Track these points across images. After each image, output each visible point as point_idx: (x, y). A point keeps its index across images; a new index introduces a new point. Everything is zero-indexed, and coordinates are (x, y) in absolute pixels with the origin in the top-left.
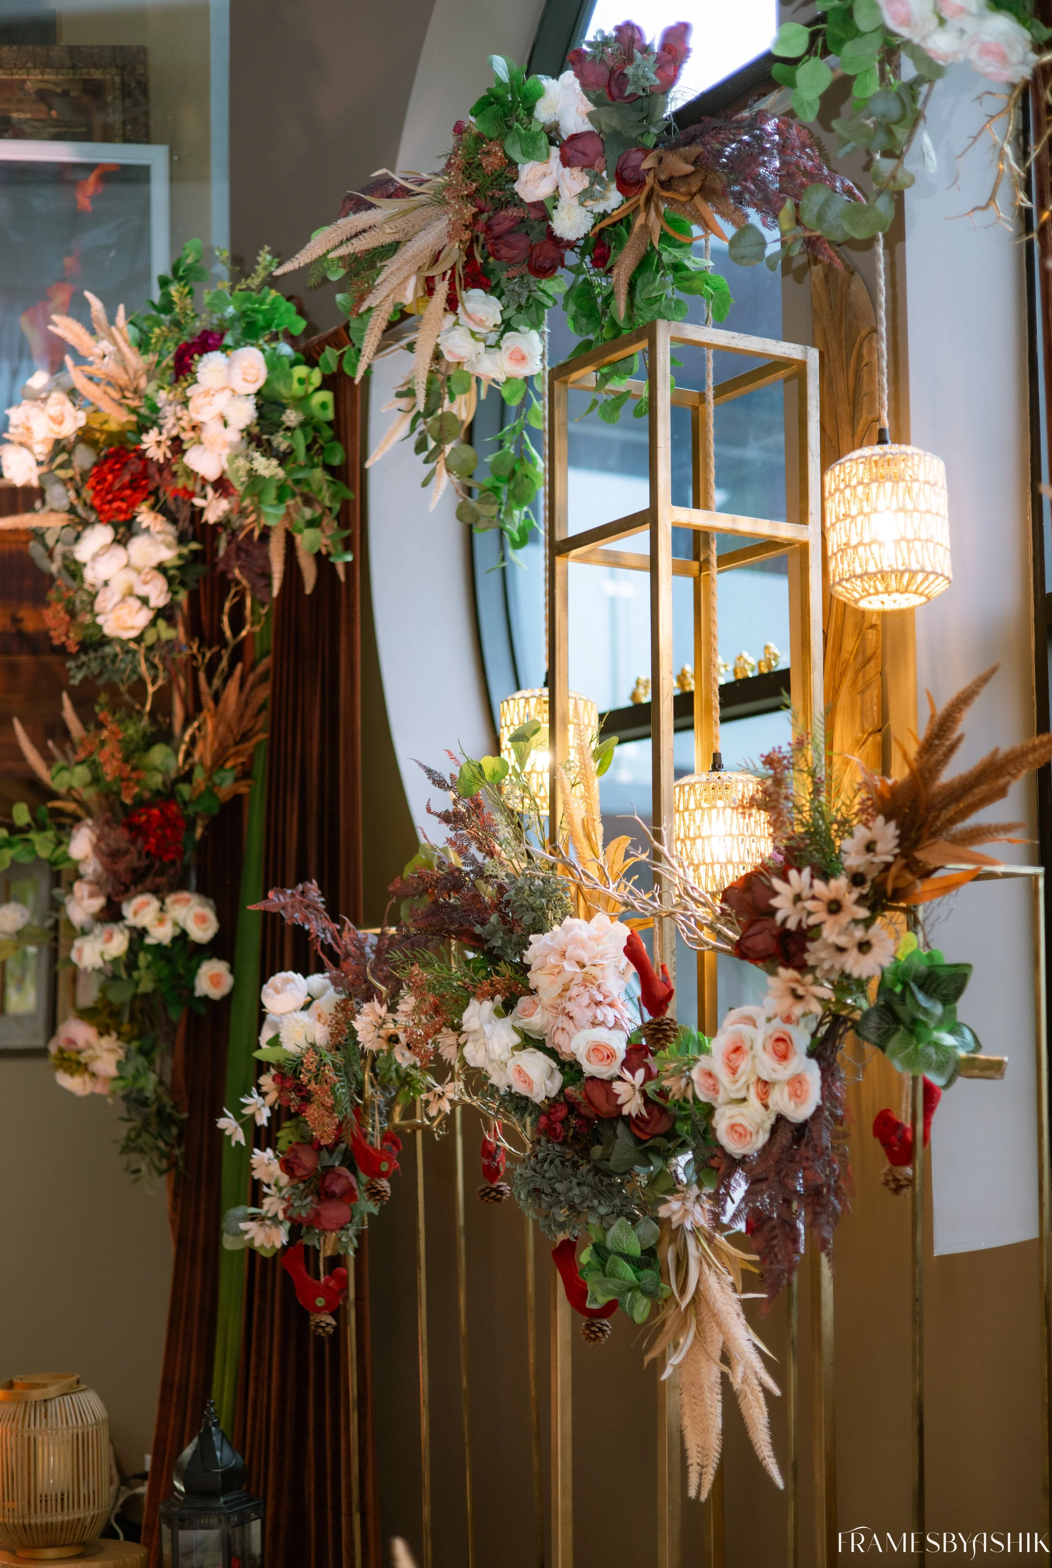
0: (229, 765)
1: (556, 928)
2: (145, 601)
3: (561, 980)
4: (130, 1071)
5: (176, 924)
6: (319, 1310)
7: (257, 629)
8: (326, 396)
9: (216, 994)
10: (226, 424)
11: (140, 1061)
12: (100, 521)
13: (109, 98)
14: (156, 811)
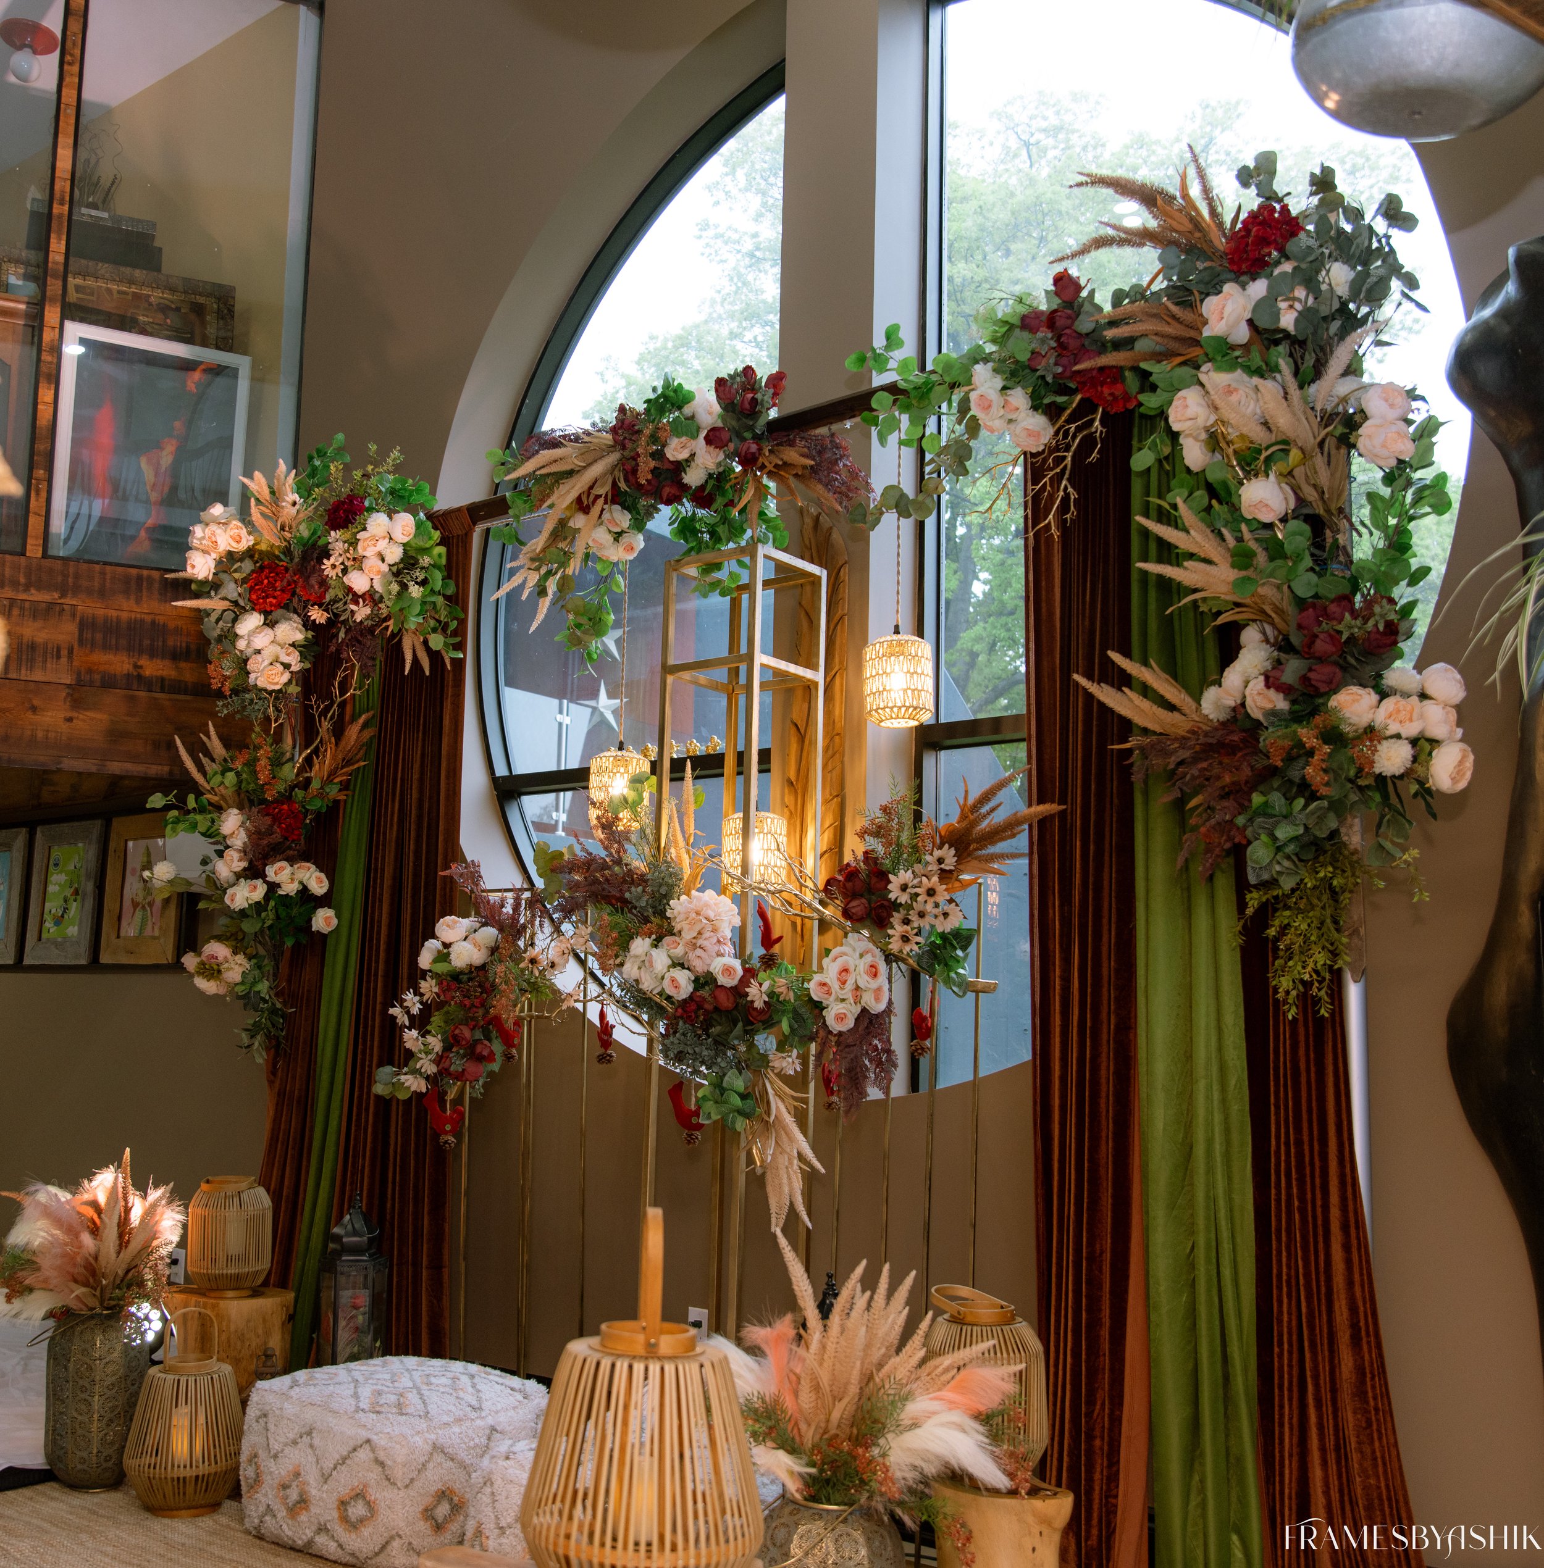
0: (337, 780)
1: (683, 898)
2: (286, 666)
3: (698, 928)
4: (250, 979)
5: (301, 883)
6: (446, 1133)
7: (358, 692)
8: (442, 550)
9: (326, 930)
10: (383, 560)
11: (257, 972)
12: (253, 609)
13: (208, 318)
14: (285, 807)
